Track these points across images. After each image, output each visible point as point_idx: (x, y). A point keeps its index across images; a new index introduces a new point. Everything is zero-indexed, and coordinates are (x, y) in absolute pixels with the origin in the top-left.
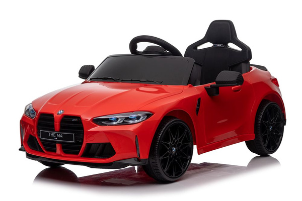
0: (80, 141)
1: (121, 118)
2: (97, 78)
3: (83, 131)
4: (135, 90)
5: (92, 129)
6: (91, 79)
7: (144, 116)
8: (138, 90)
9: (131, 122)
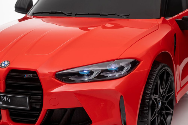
0: (38, 107)
1: (96, 70)
2: (42, 13)
3: (42, 93)
4: (100, 28)
5: (56, 90)
6: (33, 14)
7: (127, 65)
8: (104, 27)
9: (109, 75)
